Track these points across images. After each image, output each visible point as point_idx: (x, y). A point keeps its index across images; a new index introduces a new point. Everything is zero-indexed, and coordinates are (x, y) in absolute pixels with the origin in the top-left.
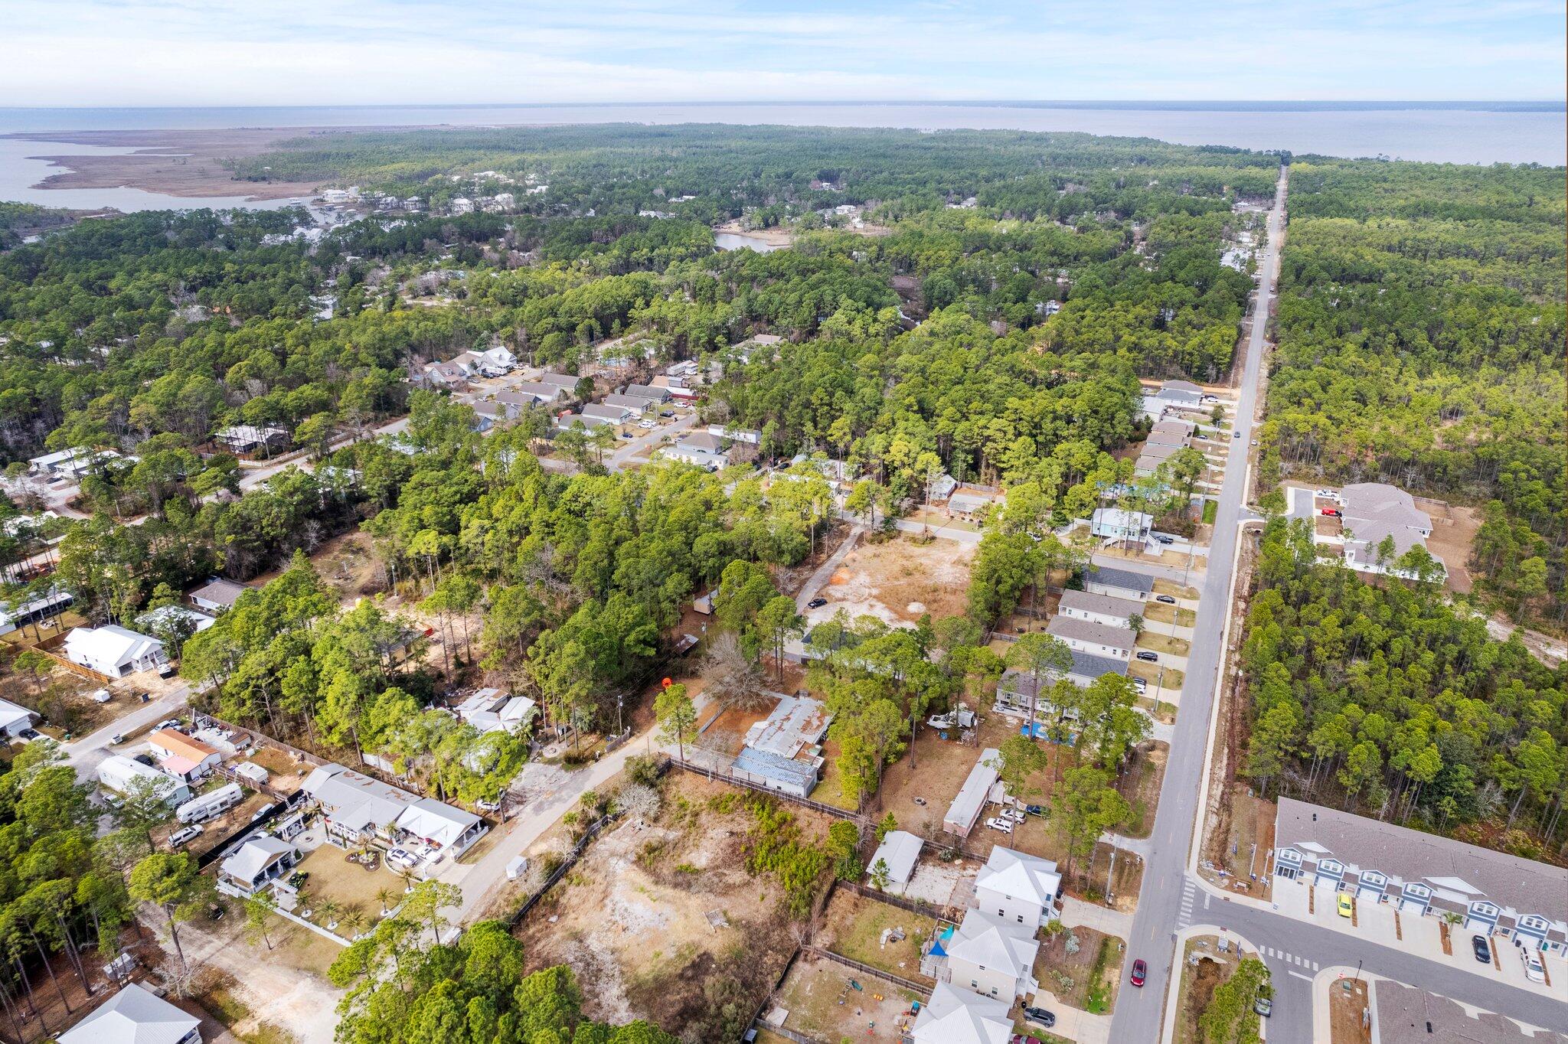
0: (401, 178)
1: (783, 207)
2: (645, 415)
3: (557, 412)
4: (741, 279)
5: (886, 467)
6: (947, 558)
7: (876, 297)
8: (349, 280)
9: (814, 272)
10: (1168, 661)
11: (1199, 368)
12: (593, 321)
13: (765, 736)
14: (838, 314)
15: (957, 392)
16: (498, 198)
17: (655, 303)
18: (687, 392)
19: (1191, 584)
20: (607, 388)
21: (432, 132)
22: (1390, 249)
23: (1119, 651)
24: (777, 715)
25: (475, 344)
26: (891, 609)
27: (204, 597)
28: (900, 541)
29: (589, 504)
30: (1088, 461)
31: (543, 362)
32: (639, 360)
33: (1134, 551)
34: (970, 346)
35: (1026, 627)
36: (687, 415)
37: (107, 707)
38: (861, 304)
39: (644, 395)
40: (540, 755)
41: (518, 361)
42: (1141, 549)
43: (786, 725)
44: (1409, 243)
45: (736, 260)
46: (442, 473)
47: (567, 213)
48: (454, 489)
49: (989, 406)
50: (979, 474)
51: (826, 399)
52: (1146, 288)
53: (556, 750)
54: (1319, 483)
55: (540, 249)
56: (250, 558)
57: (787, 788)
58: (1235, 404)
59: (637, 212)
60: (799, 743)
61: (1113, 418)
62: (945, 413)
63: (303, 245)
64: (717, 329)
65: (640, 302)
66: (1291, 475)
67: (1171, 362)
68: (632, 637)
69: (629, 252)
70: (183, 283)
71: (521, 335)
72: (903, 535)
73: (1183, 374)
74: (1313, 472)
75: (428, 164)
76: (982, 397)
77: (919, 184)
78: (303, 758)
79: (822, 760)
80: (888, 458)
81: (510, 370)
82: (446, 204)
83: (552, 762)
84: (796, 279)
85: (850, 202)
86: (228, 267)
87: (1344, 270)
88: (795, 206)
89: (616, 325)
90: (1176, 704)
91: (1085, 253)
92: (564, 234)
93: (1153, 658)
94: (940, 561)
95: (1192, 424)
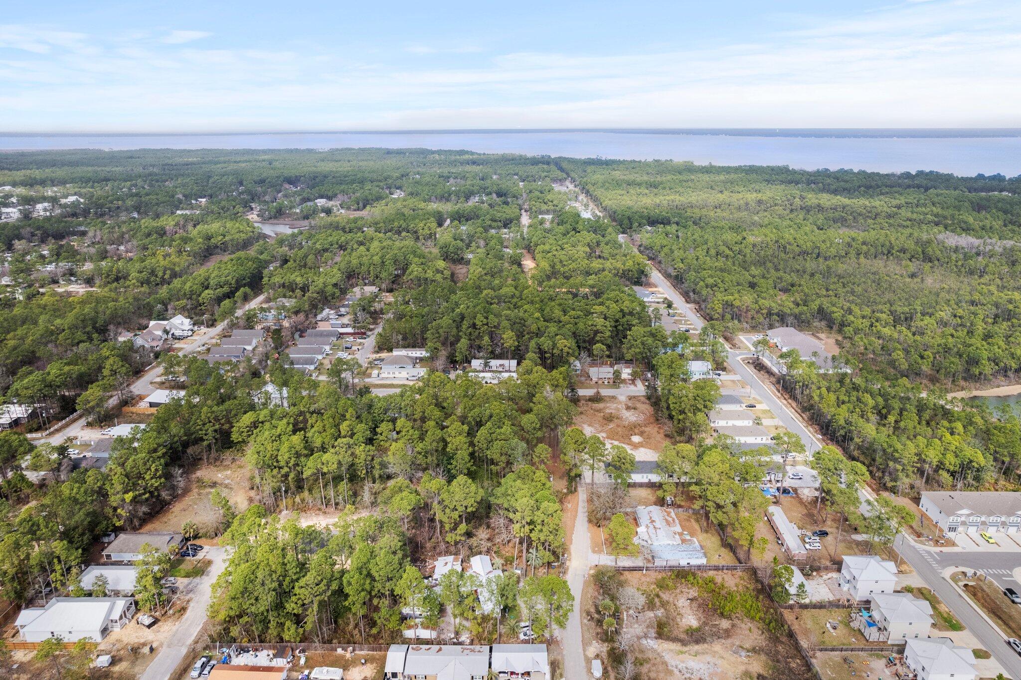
2: (332, 349)
18: (349, 330)
20: (290, 334)
24: (644, 521)
26: (624, 443)
27: (121, 552)
37: (116, 669)
39: (321, 336)
41: (194, 324)
43: (657, 525)
56: (144, 509)
57: (693, 562)
58: (666, 296)
60: (675, 533)
71: (189, 305)
79: (695, 540)
81: (193, 331)
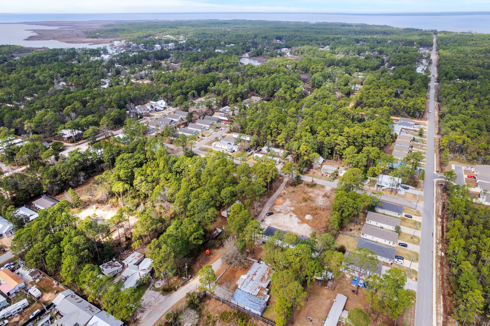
0: (139, 37)
1: (264, 49)
2: (210, 127)
3: (179, 126)
4: (248, 76)
5: (298, 155)
6: (321, 193)
7: (295, 84)
8: (115, 74)
9: (273, 73)
10: (411, 247)
11: (413, 113)
12: (195, 91)
13: (245, 283)
14: (281, 90)
15: (325, 124)
16: (170, 45)
17: (217, 84)
18: (226, 119)
19: (418, 209)
20: (198, 116)
21: (152, 22)
22: (479, 66)
23: (392, 243)
24: (251, 272)
25: (153, 99)
26: (299, 217)
27: (37, 204)
28: (302, 185)
29: (184, 169)
30: (377, 156)
31: (176, 106)
32: (209, 106)
33: (394, 192)
34: (329, 104)
35: (353, 228)
36: (225, 128)
38: (289, 86)
39: (210, 119)
40: (153, 286)
41: (168, 105)
42: (396, 191)
43: (255, 278)
44: (486, 64)
45: (246, 68)
46: (131, 154)
47: (191, 50)
48: (134, 161)
49: (337, 130)
50: (332, 156)
51: (276, 126)
52: (391, 81)
53: (160, 284)
54: (464, 163)
55: (180, 63)
56: (56, 188)
57: (253, 311)
58: (427, 127)
59: (215, 50)
60: (259, 287)
61: (384, 136)
62: (321, 133)
63: (102, 61)
64: (238, 94)
65: (211, 84)
66: (452, 159)
67: (402, 110)
68: (193, 237)
69: (210, 65)
70: (59, 75)
71: (170, 95)
72: (303, 183)
73: (407, 115)
74: (462, 158)
75: (149, 32)
76: (334, 126)
77: (309, 41)
78: (58, 284)
79: (269, 296)
80: (299, 152)
81: (165, 108)
82: (152, 47)
83: (157, 290)
84: (267, 76)
85: (286, 47)
86: (75, 69)
87: (463, 74)
88: (267, 48)
89: (202, 92)
90: (417, 270)
91: (368, 67)
92: (189, 58)
93: (405, 246)
94: (318, 195)
95: (412, 136)
